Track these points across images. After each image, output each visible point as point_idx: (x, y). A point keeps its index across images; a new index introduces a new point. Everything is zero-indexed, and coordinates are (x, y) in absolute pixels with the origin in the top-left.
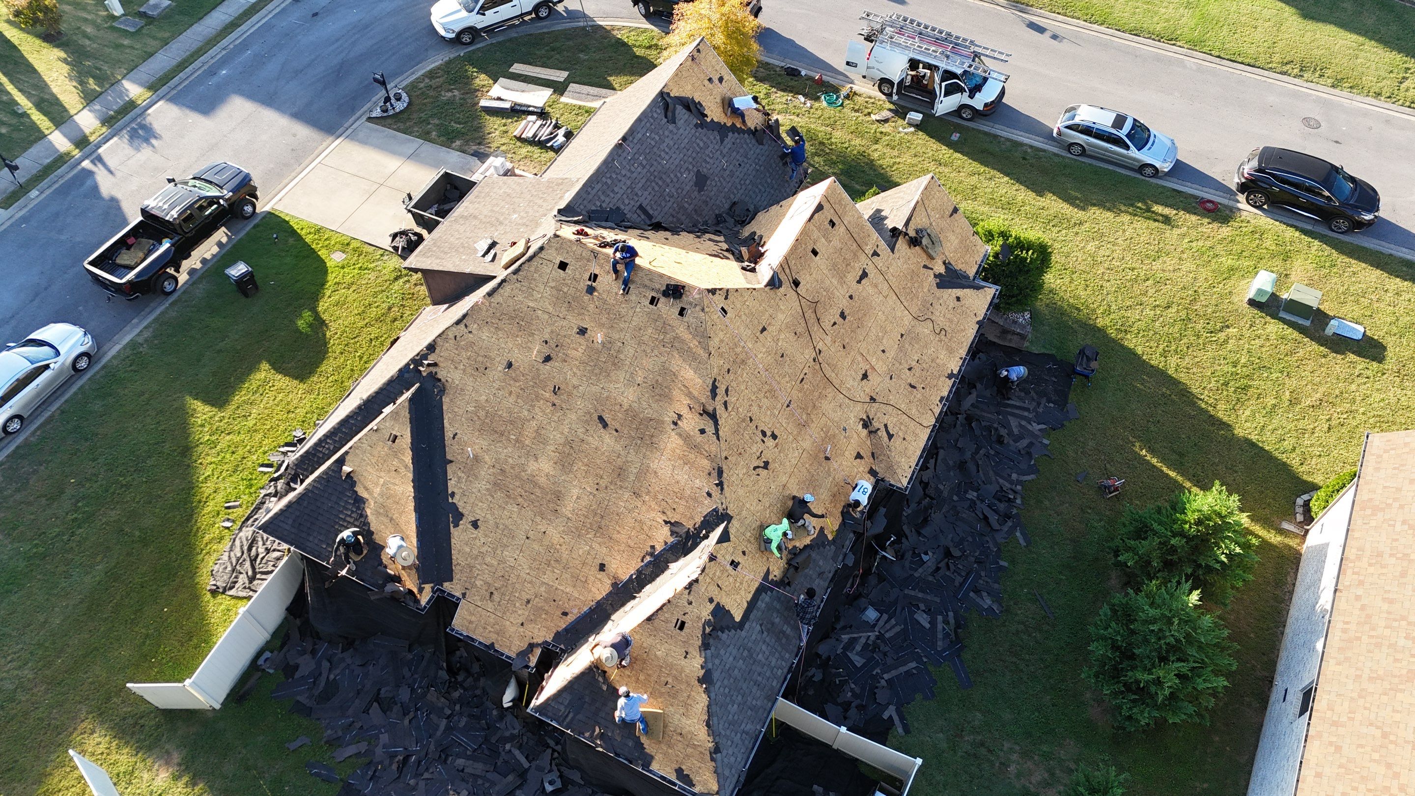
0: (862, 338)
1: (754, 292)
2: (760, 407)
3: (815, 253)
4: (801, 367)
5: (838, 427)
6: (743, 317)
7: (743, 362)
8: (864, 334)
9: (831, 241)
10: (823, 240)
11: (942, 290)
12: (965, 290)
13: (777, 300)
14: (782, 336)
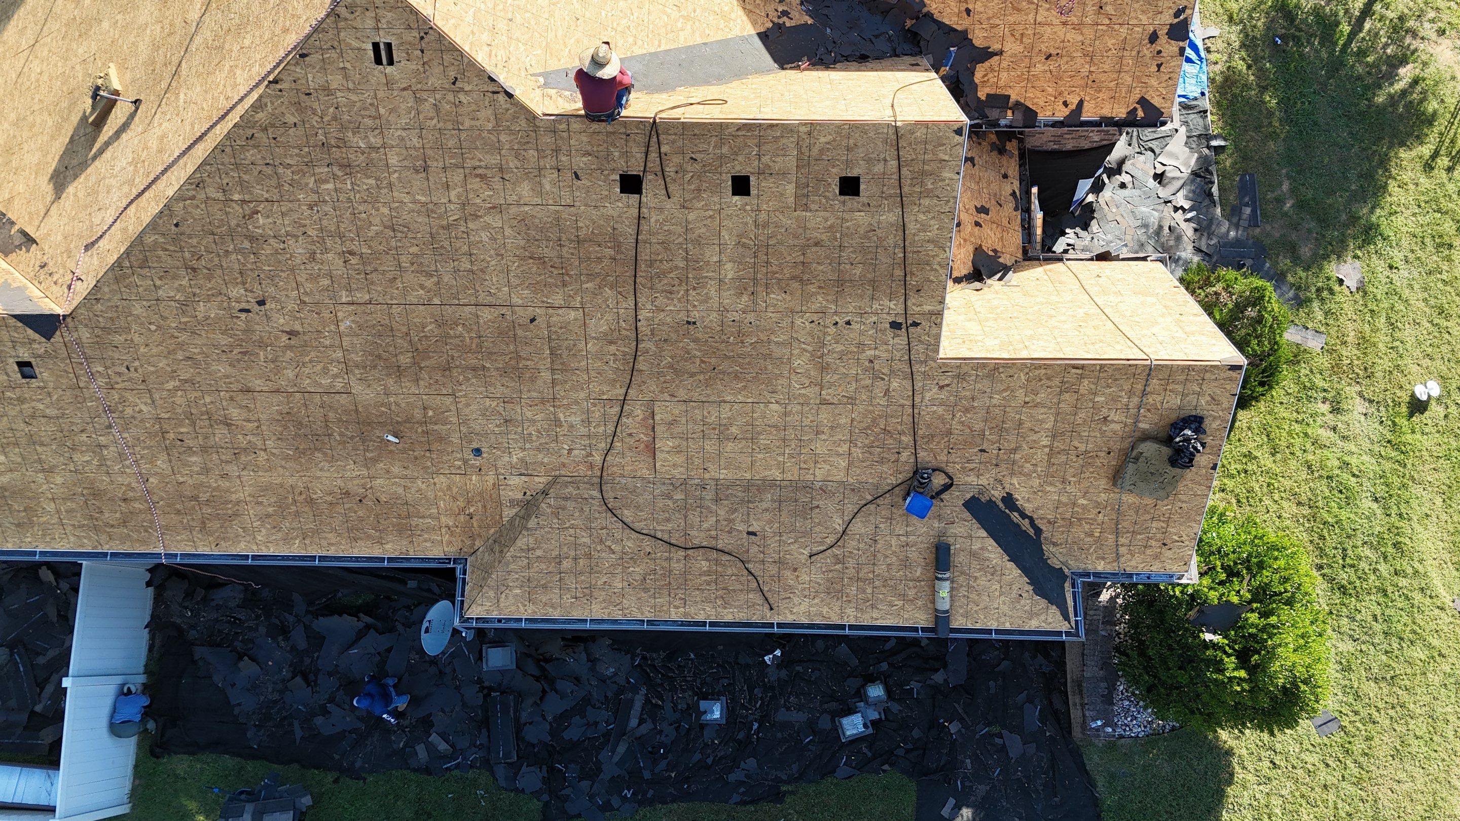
0: (682, 394)
1: (501, 97)
2: (312, 257)
3: (741, 186)
4: (483, 298)
5: (466, 438)
6: (427, 108)
7: (347, 167)
8: (696, 396)
9: (806, 208)
10: (790, 189)
11: (967, 515)
12: (1011, 565)
13: (549, 162)
14: (495, 221)
